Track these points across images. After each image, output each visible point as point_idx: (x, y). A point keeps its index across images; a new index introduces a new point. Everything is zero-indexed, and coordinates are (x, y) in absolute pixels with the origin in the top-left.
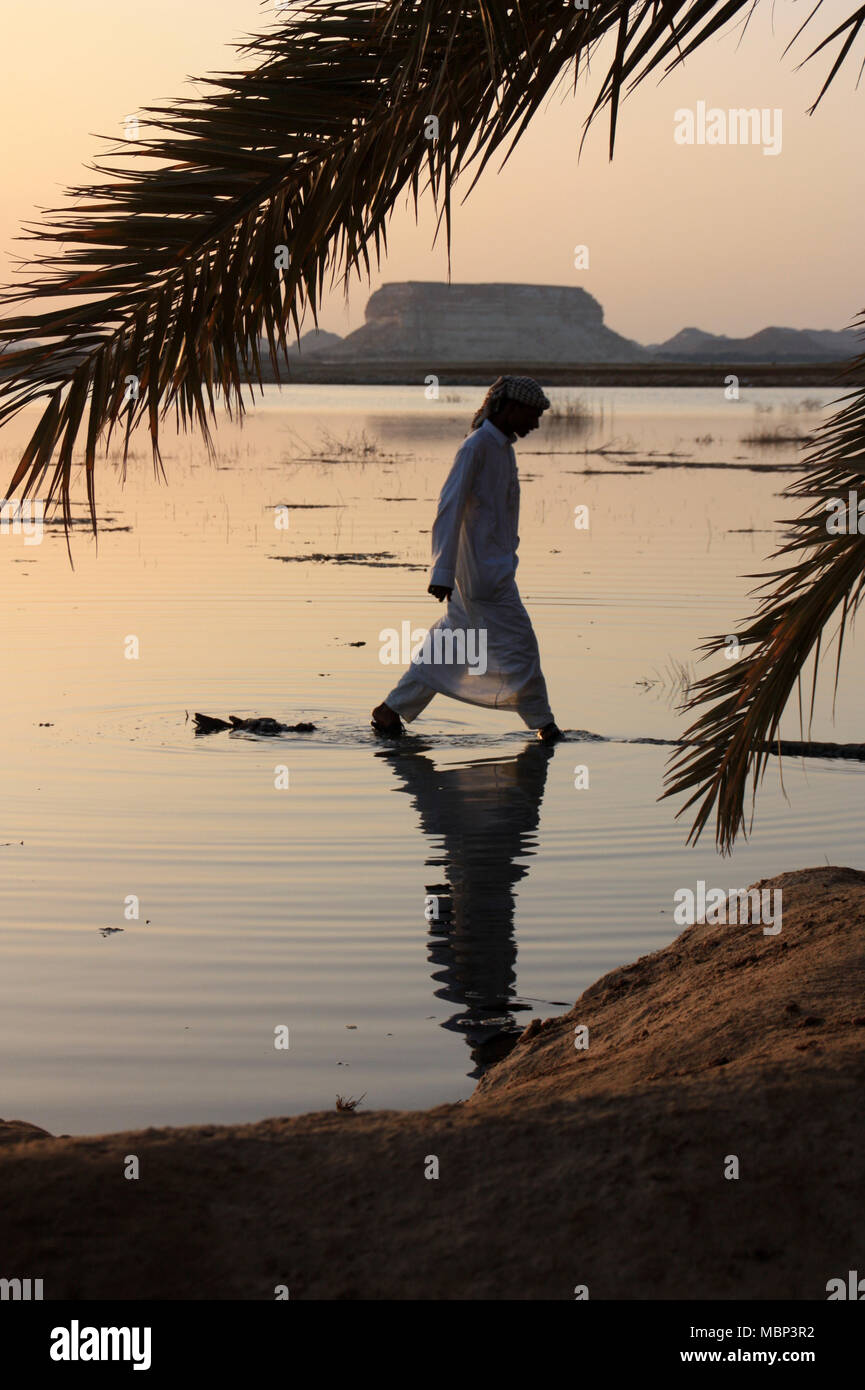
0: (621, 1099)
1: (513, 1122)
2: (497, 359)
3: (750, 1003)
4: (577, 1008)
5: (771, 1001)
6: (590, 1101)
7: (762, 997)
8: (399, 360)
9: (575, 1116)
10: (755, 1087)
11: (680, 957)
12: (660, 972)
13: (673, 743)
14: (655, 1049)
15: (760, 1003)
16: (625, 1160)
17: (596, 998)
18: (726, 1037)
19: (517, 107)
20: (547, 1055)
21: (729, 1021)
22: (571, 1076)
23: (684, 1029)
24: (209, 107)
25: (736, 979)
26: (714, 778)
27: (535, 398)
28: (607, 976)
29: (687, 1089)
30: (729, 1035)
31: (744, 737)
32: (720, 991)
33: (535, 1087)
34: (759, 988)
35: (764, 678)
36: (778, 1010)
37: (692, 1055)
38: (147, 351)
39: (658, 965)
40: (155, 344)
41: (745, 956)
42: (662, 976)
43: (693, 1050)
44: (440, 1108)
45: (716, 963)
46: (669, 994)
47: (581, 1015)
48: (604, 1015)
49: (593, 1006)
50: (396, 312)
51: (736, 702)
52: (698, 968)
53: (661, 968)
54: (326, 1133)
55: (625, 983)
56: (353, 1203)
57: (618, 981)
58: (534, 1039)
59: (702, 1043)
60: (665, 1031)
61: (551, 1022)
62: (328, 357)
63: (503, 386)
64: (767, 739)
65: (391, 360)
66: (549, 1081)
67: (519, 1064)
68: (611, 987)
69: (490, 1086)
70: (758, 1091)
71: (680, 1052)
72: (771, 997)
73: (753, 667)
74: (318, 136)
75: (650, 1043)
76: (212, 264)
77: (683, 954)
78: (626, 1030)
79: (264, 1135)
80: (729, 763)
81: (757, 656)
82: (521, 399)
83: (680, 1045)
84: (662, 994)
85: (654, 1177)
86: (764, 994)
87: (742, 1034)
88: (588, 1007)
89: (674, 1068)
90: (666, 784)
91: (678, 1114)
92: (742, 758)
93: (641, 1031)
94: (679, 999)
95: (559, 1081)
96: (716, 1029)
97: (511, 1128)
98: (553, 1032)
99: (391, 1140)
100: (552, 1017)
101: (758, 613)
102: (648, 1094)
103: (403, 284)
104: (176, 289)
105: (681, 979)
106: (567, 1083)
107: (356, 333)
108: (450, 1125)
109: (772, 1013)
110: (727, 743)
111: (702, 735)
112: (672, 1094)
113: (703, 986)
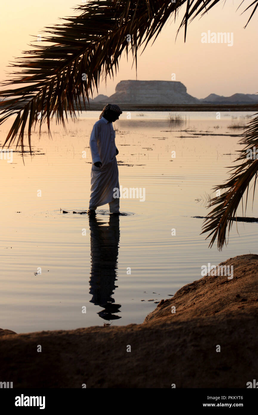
0: (184, 322)
1: (151, 329)
2: (154, 103)
3: (225, 295)
4: (175, 296)
5: (232, 294)
6: (175, 323)
7: (229, 293)
8: (126, 103)
9: (170, 327)
10: (224, 319)
11: (205, 281)
12: (200, 286)
13: (204, 218)
14: (197, 308)
15: (228, 294)
16: (185, 340)
17: (181, 293)
18: (218, 304)
19: (157, 27)
20: (166, 310)
21: (219, 300)
22: (172, 316)
23: (206, 302)
24: (65, 27)
25: (222, 287)
26: (217, 228)
27: (118, 110)
28: (184, 287)
29: (204, 319)
30: (219, 304)
31: (226, 216)
32: (217, 291)
33: (161, 319)
34: (228, 290)
35: (232, 198)
36: (233, 296)
37: (208, 310)
38: (46, 101)
39: (199, 283)
40: (49, 98)
41: (225, 281)
42: (200, 287)
43: (208, 308)
44: (130, 325)
45: (216, 283)
46: (202, 292)
47: (176, 298)
48: (183, 298)
49: (180, 296)
50: (125, 89)
51: (223, 205)
52: (211, 284)
53: (200, 284)
54: (96, 333)
55: (189, 289)
56: (103, 353)
57: (187, 288)
58: (162, 305)
59: (211, 306)
60: (200, 303)
61: (167, 301)
62: (104, 103)
63: (108, 106)
64: (232, 216)
65: (123, 103)
66: (165, 318)
67: (157, 313)
68: (185, 290)
69: (149, 319)
70: (225, 320)
71: (204, 309)
72: (232, 293)
73: (228, 195)
74: (98, 36)
75: (195, 306)
76: (66, 74)
77: (206, 280)
78: (189, 303)
79: (77, 333)
80: (221, 223)
81: (229, 191)
82: (114, 110)
83: (204, 307)
84: (200, 292)
85: (193, 345)
86: (230, 292)
87: (222, 304)
88: (178, 296)
89: (202, 314)
90: (202, 230)
91: (201, 327)
92: (225, 222)
93: (193, 303)
94: (205, 293)
95: (168, 318)
96: (215, 302)
97: (151, 331)
98: (168, 303)
99: (114, 335)
100: (167, 299)
101: (230, 179)
102: (192, 321)
103: (127, 81)
104: (55, 82)
105: (206, 288)
106: (171, 318)
107: (113, 96)
108: (132, 330)
109: (232, 297)
110: (221, 217)
111: (213, 215)
112: (199, 320)
113: (212, 290)
